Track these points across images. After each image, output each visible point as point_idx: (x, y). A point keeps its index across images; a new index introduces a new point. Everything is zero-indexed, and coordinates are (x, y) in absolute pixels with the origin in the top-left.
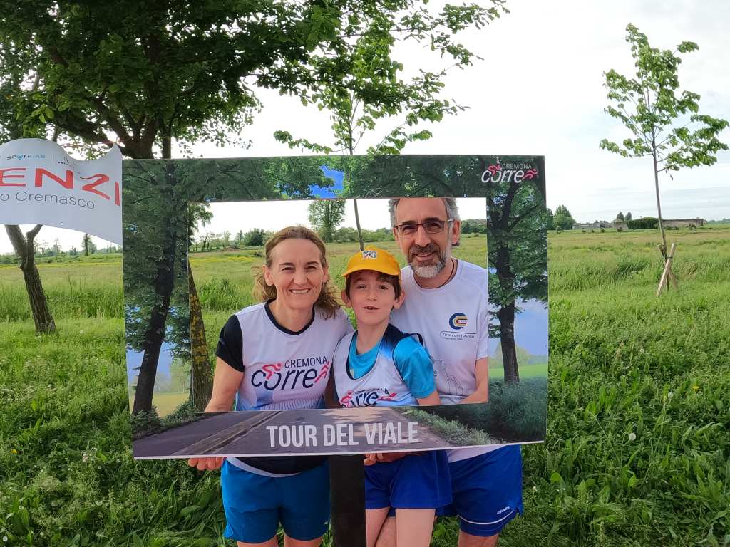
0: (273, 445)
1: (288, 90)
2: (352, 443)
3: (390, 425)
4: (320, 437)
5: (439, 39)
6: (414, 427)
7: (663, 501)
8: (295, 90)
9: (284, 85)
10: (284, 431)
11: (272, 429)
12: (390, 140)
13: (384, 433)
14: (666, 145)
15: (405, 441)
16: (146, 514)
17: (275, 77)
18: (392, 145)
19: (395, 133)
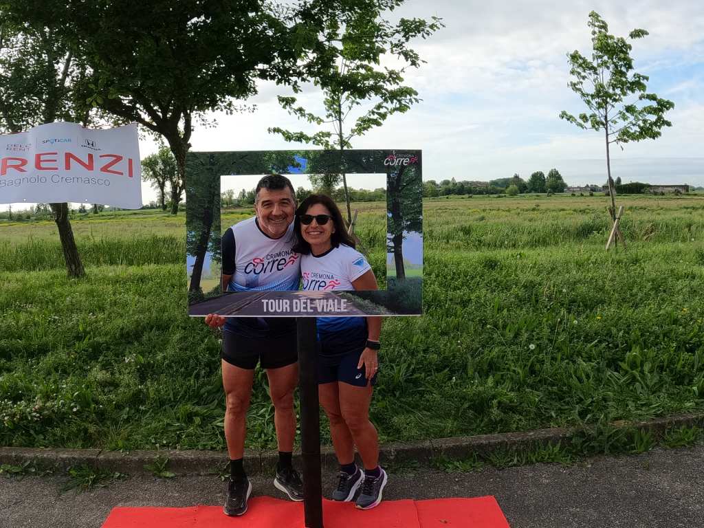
0: (265, 310)
1: (283, 81)
2: (309, 310)
3: (331, 301)
4: (291, 306)
5: (396, 46)
6: (344, 303)
7: (549, 393)
8: (288, 81)
9: (280, 77)
10: (272, 303)
11: (265, 301)
12: (373, 113)
13: (327, 305)
14: (617, 120)
15: (339, 311)
16: (175, 395)
17: (273, 71)
18: (376, 117)
19: (379, 107)
